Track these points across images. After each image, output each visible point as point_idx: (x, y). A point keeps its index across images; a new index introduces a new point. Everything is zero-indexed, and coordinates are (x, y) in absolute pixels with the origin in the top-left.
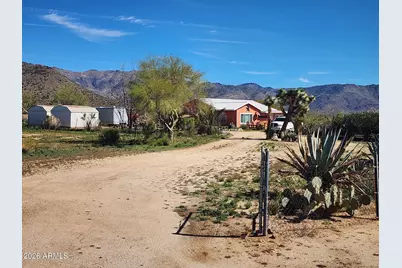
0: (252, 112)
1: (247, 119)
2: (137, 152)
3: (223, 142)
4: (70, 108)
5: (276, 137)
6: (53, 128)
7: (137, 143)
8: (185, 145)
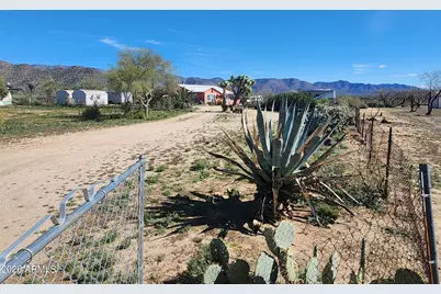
0: (215, 94)
1: (212, 98)
2: (110, 125)
3: (190, 114)
4: (85, 91)
5: (229, 109)
6: (70, 106)
7: (117, 117)
8: (158, 118)
